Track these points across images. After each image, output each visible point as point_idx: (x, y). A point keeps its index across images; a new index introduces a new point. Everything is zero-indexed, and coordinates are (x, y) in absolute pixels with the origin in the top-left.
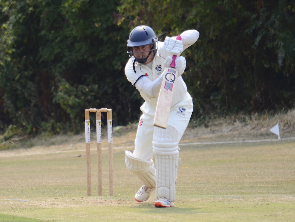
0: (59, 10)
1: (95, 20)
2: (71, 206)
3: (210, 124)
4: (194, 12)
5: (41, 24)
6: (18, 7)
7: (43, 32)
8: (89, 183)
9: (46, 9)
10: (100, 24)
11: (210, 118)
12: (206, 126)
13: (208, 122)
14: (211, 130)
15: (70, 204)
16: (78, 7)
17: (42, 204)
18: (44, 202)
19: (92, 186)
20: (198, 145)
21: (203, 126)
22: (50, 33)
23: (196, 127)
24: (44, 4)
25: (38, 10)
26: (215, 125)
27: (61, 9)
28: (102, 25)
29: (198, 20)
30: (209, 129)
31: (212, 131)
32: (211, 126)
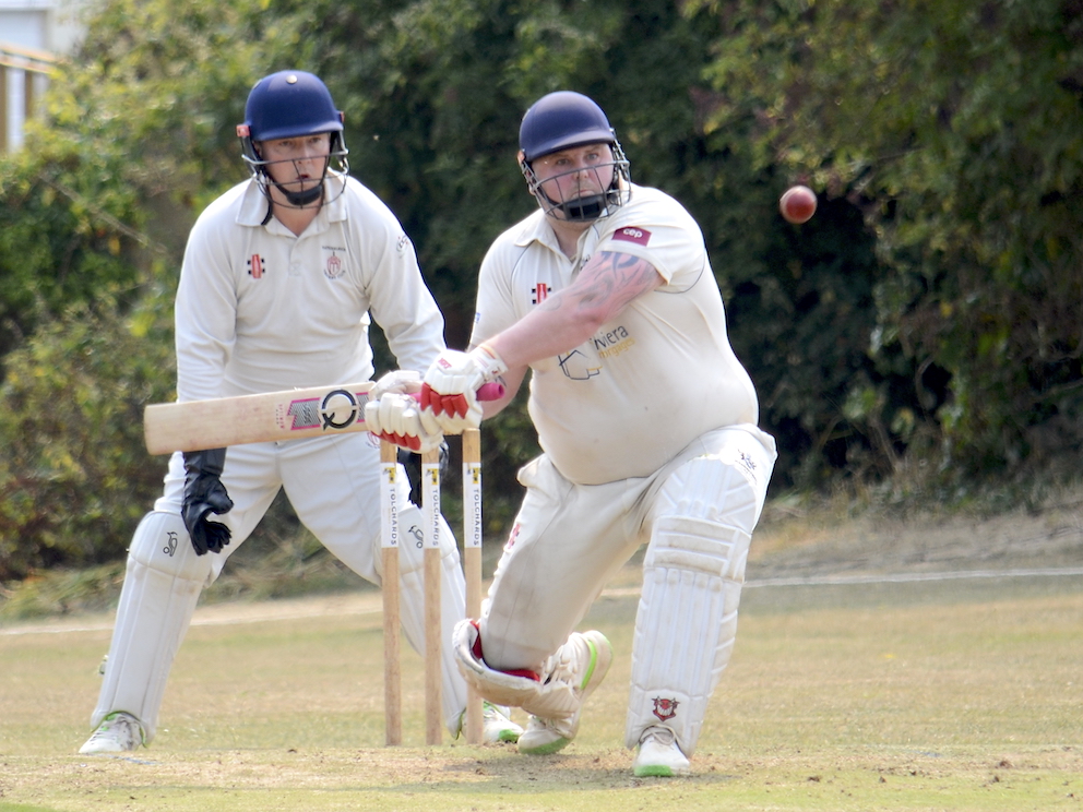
0: (501, 83)
1: (630, 120)
2: (309, 779)
3: (1047, 503)
4: (980, 92)
5: (437, 132)
6: (355, 71)
7: (444, 163)
8: (392, 697)
9: (456, 78)
10: (647, 134)
11: (1050, 482)
12: (1034, 511)
13: (1041, 497)
14: (1047, 526)
15: (307, 773)
16: (571, 72)
17: (205, 773)
18: (216, 765)
19: (404, 709)
20: (988, 578)
21: (1022, 509)
22: (469, 162)
23: (996, 513)
24: (447, 60)
25: (424, 81)
26: (1065, 508)
27: (508, 77)
28: (653, 138)
29: (998, 123)
30: (1040, 523)
31: (1049, 531)
32: (1050, 510)
